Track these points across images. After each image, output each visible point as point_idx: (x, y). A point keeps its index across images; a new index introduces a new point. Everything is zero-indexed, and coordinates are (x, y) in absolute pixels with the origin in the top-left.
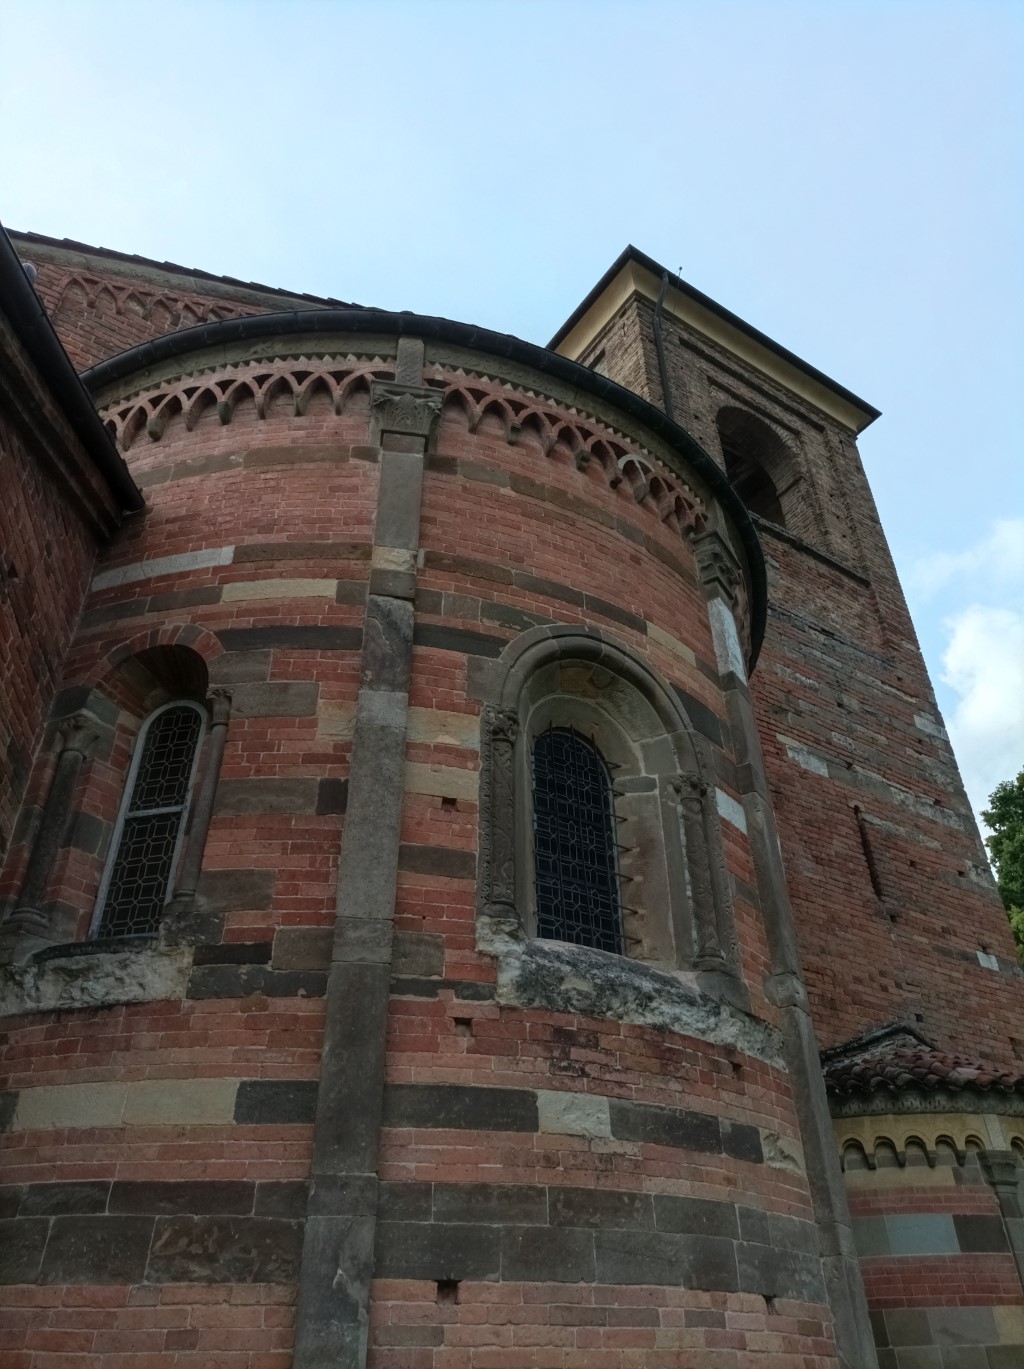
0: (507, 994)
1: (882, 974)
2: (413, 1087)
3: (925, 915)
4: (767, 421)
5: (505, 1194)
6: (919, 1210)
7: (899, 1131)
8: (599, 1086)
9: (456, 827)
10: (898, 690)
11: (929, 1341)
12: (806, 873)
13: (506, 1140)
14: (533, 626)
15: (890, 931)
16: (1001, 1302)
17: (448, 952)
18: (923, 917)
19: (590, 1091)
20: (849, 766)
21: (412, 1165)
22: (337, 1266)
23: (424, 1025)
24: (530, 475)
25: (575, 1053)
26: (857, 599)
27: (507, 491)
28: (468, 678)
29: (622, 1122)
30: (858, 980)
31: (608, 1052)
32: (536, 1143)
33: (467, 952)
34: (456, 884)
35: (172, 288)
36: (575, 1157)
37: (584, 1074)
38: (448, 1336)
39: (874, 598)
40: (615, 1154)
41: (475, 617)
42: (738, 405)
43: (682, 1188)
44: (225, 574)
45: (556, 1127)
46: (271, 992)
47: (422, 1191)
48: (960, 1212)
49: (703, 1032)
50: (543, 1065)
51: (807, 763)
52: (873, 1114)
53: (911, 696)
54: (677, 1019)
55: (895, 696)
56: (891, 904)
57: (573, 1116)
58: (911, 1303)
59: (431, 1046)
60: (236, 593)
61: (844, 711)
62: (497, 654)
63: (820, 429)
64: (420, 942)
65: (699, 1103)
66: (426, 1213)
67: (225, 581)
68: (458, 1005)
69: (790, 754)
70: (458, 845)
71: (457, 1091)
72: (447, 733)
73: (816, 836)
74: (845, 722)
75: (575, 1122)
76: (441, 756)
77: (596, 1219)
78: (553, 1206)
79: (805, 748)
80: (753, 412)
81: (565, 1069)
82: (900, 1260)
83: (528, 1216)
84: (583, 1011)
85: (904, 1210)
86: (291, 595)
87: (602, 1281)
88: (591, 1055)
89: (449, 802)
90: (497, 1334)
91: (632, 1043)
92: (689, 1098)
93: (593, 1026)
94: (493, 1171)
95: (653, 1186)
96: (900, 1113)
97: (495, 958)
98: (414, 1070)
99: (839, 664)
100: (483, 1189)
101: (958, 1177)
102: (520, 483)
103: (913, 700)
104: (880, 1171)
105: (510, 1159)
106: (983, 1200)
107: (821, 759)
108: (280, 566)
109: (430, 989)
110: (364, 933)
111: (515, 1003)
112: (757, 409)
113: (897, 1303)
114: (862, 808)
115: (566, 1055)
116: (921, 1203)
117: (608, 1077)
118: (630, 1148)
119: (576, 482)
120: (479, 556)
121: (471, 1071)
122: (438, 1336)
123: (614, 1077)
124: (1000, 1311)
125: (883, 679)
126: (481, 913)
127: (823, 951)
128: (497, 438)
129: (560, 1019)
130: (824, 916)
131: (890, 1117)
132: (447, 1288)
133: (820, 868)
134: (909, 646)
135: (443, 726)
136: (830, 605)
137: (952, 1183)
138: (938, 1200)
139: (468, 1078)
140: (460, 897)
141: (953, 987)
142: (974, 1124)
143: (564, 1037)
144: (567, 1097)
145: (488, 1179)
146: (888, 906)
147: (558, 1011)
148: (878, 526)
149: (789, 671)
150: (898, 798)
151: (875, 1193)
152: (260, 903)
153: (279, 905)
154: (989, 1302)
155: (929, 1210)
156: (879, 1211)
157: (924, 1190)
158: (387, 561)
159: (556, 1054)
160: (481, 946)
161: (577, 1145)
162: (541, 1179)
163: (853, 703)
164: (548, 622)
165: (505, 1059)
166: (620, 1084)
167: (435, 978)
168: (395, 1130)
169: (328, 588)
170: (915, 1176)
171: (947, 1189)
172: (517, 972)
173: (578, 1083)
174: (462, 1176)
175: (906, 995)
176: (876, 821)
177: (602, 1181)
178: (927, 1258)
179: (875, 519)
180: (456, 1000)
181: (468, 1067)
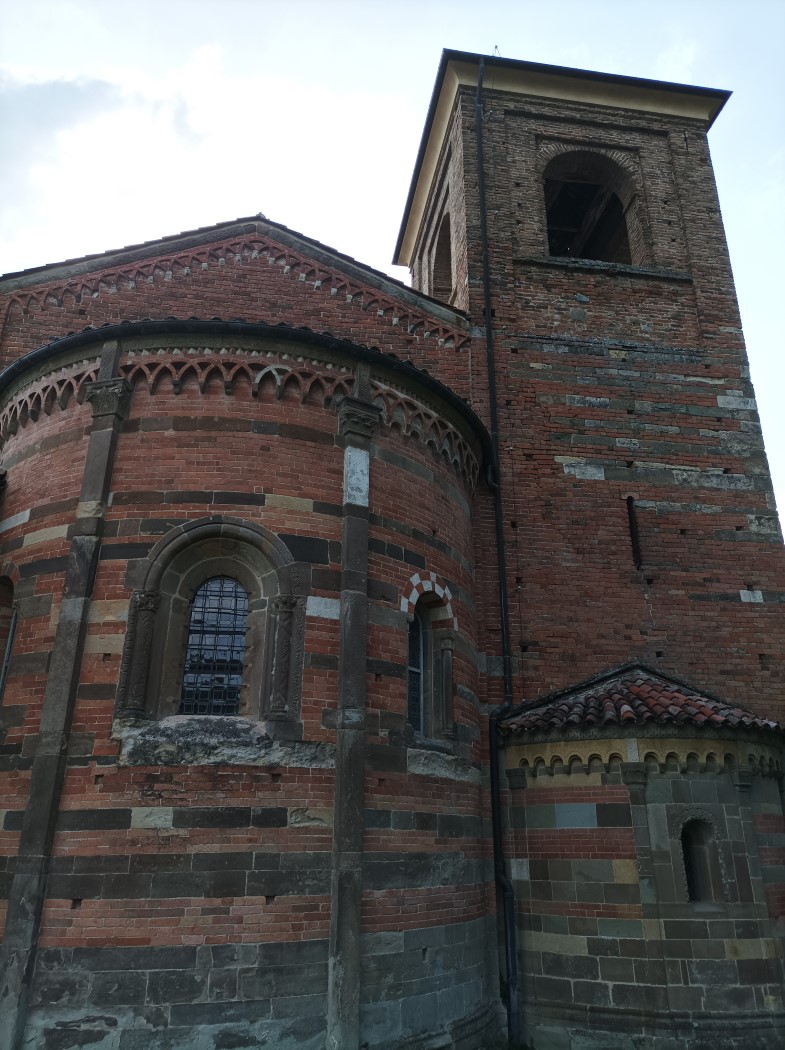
0: (124, 760)
1: (628, 627)
2: (71, 812)
3: (687, 571)
4: (603, 151)
5: (108, 859)
6: (574, 801)
7: (565, 752)
8: (168, 802)
9: (108, 670)
10: (704, 377)
11: (569, 878)
12: (564, 564)
13: (112, 834)
14: (172, 527)
15: (645, 592)
16: (619, 857)
17: (96, 740)
18: (684, 574)
19: (163, 805)
20: (630, 464)
21: (67, 848)
22: (23, 896)
23: (80, 781)
24: (187, 413)
25: (156, 786)
26: (676, 301)
27: (170, 433)
28: (127, 575)
29: (179, 820)
30: (601, 636)
31: (177, 783)
32: (128, 834)
33: (105, 740)
34: (104, 703)
35: (73, 276)
36: (148, 839)
37: (160, 796)
38: (74, 923)
39: (694, 293)
40: (172, 836)
41: (136, 533)
42: (570, 148)
43: (214, 848)
44: (27, 528)
45: (140, 825)
46: (20, 768)
47: (70, 860)
48: (602, 802)
49: (254, 760)
50: (137, 795)
51: (583, 473)
52: (551, 741)
53: (719, 378)
54: (233, 756)
55: (699, 384)
56: (649, 570)
57: (151, 819)
58: (563, 856)
59: (82, 790)
60: (31, 540)
61: (634, 416)
62: (146, 554)
63: (664, 134)
64: (83, 737)
65: (236, 802)
66: (70, 870)
67: (26, 532)
68: (98, 768)
69: (566, 470)
70: (108, 681)
71: (92, 812)
72: (111, 614)
73: (580, 532)
74: (633, 425)
75: (151, 822)
76: (105, 629)
77: (155, 868)
78: (132, 863)
79: (584, 461)
80: (587, 149)
81: (150, 795)
82: (560, 831)
83: (118, 870)
84: (166, 764)
85: (566, 801)
86: (48, 539)
87: (153, 897)
88: (166, 786)
89: (107, 656)
90: (96, 922)
91: (195, 776)
92: (228, 800)
93: (170, 770)
94: (104, 849)
95: (192, 850)
96: (567, 740)
97: (121, 741)
98: (73, 803)
99: (637, 374)
100: (98, 858)
101: (604, 780)
102: (181, 423)
103: (721, 382)
104: (556, 776)
105: (113, 843)
106: (621, 793)
107: (598, 466)
108: (47, 520)
109: (84, 761)
110: (49, 739)
111: (127, 764)
112: (591, 144)
113: (556, 856)
114: (635, 496)
115: (151, 788)
116: (576, 796)
117: (175, 796)
118: (183, 832)
119: (223, 404)
120: (144, 488)
121: (99, 802)
122: (70, 923)
123: (179, 796)
124: (616, 862)
125: (685, 372)
126: (115, 717)
127: (571, 620)
128: (169, 392)
129: (150, 770)
130: (577, 593)
131: (562, 743)
132: (77, 903)
133: (580, 557)
134: (728, 329)
135: (108, 610)
136: (641, 317)
137: (599, 784)
138: (589, 794)
139: (98, 806)
140: (105, 710)
141: (705, 624)
142: (617, 746)
143: (152, 779)
144: (147, 810)
145: (101, 853)
146: (646, 573)
147: (151, 765)
148: (717, 215)
149: (577, 397)
150: (680, 478)
151: (551, 790)
152: (20, 722)
153: (28, 723)
154: (611, 857)
155: (582, 801)
156: (553, 801)
157: (580, 788)
158: (85, 511)
159: (145, 788)
160: (114, 736)
161: (150, 833)
162: (128, 852)
163: (646, 405)
164: (183, 522)
165: (117, 794)
166: (182, 799)
167: (88, 755)
168: (62, 832)
169: (62, 531)
170: (576, 780)
171: (595, 788)
172: (131, 747)
173: (156, 802)
174: (89, 853)
175: (649, 639)
176: (650, 504)
177: (162, 850)
178: (576, 830)
179: (714, 209)
180: (97, 766)
181: (98, 799)
